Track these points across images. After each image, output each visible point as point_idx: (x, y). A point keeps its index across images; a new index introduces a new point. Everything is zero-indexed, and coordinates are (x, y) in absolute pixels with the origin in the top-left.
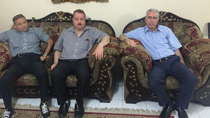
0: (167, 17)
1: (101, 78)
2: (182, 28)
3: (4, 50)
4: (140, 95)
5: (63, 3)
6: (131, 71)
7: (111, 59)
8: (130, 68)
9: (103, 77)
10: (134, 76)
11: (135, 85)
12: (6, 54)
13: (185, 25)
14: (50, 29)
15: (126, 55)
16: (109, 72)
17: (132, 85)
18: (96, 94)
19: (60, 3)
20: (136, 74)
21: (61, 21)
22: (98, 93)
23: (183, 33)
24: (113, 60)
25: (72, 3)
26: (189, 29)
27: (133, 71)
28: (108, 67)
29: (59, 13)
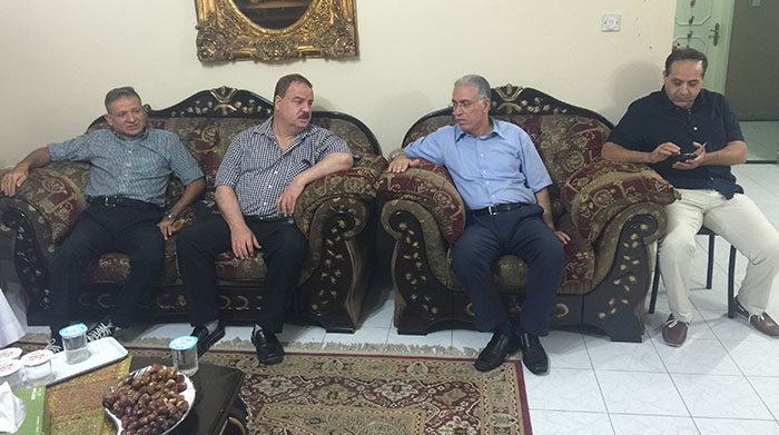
0: (524, 103)
1: (328, 262)
2: (562, 130)
3: (66, 188)
4: (434, 310)
5: (230, 64)
6: (408, 239)
7: (353, 206)
8: (405, 233)
9: (333, 259)
10: (416, 255)
11: (420, 281)
12: (70, 199)
13: (572, 124)
14: (192, 137)
15: (392, 196)
16: (348, 244)
17: (412, 280)
18: (315, 307)
19: (221, 64)
20: (423, 249)
21: (225, 113)
22: (319, 305)
23: (565, 146)
24: (359, 211)
25: (256, 62)
26: (581, 133)
27: (413, 239)
28: (346, 230)
29: (218, 91)
